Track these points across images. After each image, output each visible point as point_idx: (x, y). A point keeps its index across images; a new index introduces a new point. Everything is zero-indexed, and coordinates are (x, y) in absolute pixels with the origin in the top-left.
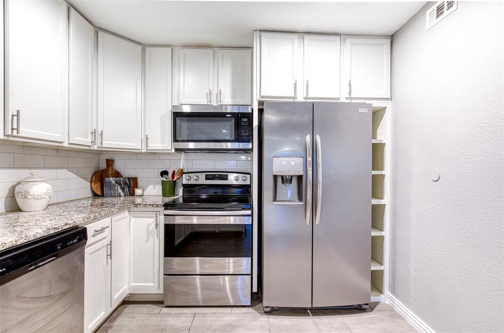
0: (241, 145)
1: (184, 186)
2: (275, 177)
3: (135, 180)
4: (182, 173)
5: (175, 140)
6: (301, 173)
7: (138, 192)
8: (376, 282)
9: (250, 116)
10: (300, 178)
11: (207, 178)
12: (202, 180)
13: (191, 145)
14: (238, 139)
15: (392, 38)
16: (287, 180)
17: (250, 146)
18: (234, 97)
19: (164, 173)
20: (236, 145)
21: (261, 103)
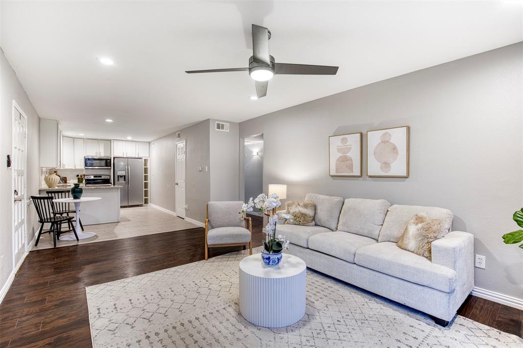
0: (108, 168)
1: (86, 180)
2: (118, 176)
3: (66, 178)
4: (85, 175)
5: (86, 166)
6: (125, 174)
7: (68, 182)
8: (146, 202)
9: (111, 159)
10: (125, 176)
11: (94, 177)
12: (92, 177)
13: (90, 168)
14: (106, 166)
15: (149, 143)
16: (121, 177)
17: (110, 168)
18: (104, 154)
19: (78, 176)
20: (106, 168)
21: (114, 158)
